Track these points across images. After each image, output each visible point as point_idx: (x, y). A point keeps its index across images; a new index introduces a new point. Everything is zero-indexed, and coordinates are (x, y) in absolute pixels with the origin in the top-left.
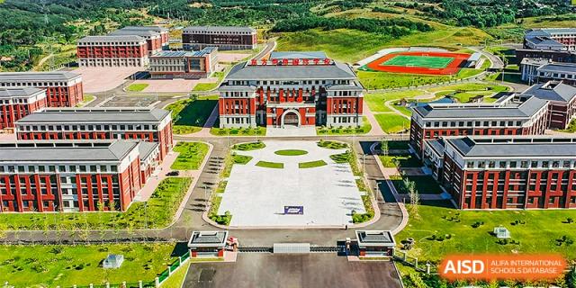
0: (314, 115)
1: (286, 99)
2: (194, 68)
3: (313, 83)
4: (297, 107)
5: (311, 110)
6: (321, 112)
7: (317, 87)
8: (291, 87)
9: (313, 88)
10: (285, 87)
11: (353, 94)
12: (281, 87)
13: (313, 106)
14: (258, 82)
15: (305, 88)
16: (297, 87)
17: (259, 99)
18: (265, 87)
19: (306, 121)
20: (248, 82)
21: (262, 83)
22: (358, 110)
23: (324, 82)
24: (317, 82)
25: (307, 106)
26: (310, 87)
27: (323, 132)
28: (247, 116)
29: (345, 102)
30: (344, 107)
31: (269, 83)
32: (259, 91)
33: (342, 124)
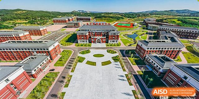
0: (105, 40)
1: (97, 35)
2: (76, 25)
3: (105, 31)
4: (100, 38)
5: (104, 39)
6: (107, 39)
7: (106, 32)
8: (98, 32)
9: (105, 32)
10: (97, 32)
11: (116, 34)
12: (95, 31)
13: (105, 37)
14: (89, 30)
15: (102, 32)
16: (100, 32)
17: (89, 35)
18: (91, 32)
19: (103, 42)
20: (86, 30)
21: (90, 30)
22: (118, 39)
23: (108, 30)
24: (106, 30)
25: (103, 37)
26: (104, 32)
27: (108, 45)
28: (86, 40)
29: (114, 36)
30: (114, 38)
31: (92, 30)
32: (89, 33)
33: (113, 43)
